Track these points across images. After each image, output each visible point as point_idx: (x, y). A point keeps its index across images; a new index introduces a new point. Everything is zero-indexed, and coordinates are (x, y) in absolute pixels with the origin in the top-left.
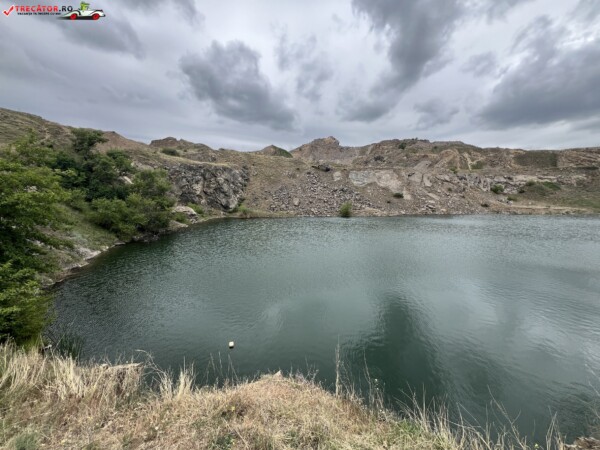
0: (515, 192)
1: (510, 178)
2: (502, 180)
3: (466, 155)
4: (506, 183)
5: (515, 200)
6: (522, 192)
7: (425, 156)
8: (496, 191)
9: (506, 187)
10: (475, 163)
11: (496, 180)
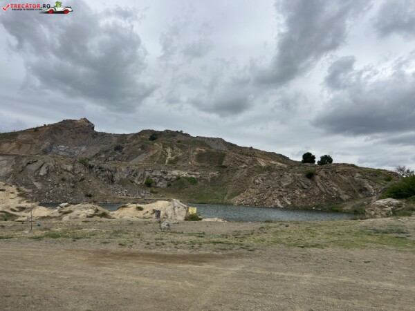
0: (165, 185)
1: (165, 173)
2: (159, 174)
3: (169, 150)
4: (161, 177)
6: (169, 185)
9: (160, 181)
10: (173, 158)
11: (154, 174)
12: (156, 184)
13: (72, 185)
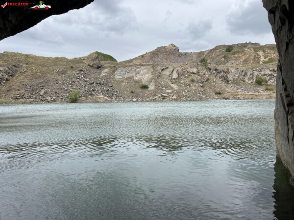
1: (274, 70)
2: (268, 72)
8: (260, 83)
9: (270, 79)
11: (263, 73)
12: (266, 82)
13: (202, 85)
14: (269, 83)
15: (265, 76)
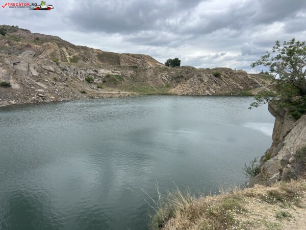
0: (101, 82)
1: (96, 71)
3: (64, 49)
5: (101, 88)
6: (104, 82)
7: (28, 46)
8: (89, 81)
9: (95, 78)
10: (71, 57)
12: (93, 80)
13: (65, 84)
14: (95, 81)
15: (91, 76)
